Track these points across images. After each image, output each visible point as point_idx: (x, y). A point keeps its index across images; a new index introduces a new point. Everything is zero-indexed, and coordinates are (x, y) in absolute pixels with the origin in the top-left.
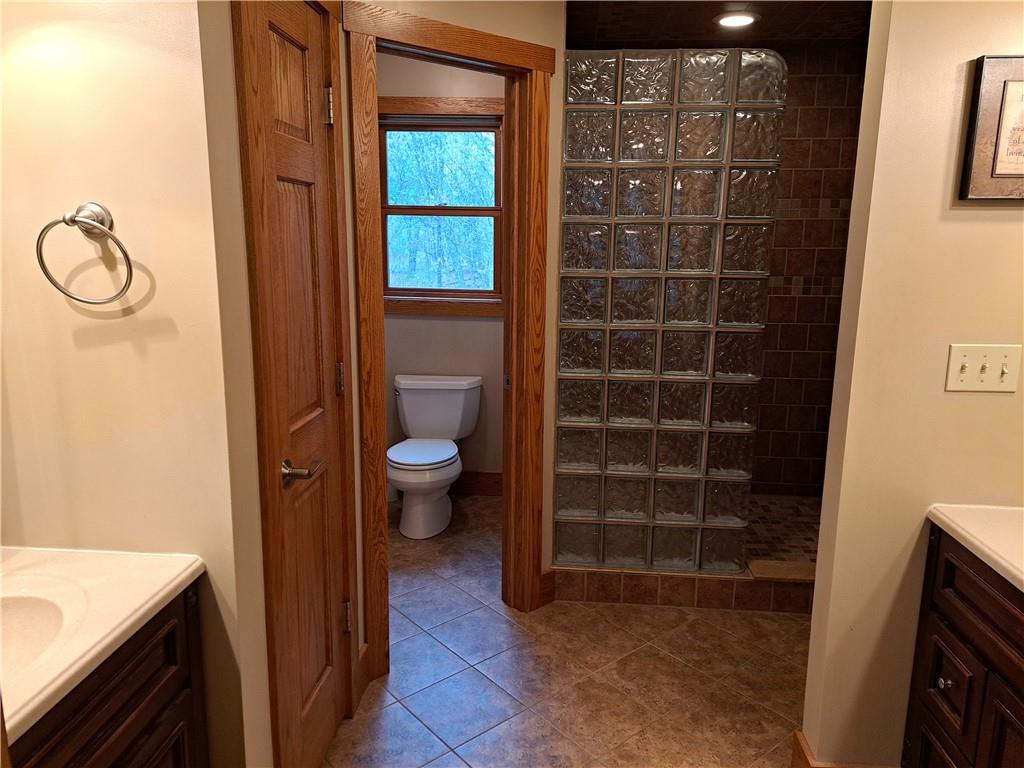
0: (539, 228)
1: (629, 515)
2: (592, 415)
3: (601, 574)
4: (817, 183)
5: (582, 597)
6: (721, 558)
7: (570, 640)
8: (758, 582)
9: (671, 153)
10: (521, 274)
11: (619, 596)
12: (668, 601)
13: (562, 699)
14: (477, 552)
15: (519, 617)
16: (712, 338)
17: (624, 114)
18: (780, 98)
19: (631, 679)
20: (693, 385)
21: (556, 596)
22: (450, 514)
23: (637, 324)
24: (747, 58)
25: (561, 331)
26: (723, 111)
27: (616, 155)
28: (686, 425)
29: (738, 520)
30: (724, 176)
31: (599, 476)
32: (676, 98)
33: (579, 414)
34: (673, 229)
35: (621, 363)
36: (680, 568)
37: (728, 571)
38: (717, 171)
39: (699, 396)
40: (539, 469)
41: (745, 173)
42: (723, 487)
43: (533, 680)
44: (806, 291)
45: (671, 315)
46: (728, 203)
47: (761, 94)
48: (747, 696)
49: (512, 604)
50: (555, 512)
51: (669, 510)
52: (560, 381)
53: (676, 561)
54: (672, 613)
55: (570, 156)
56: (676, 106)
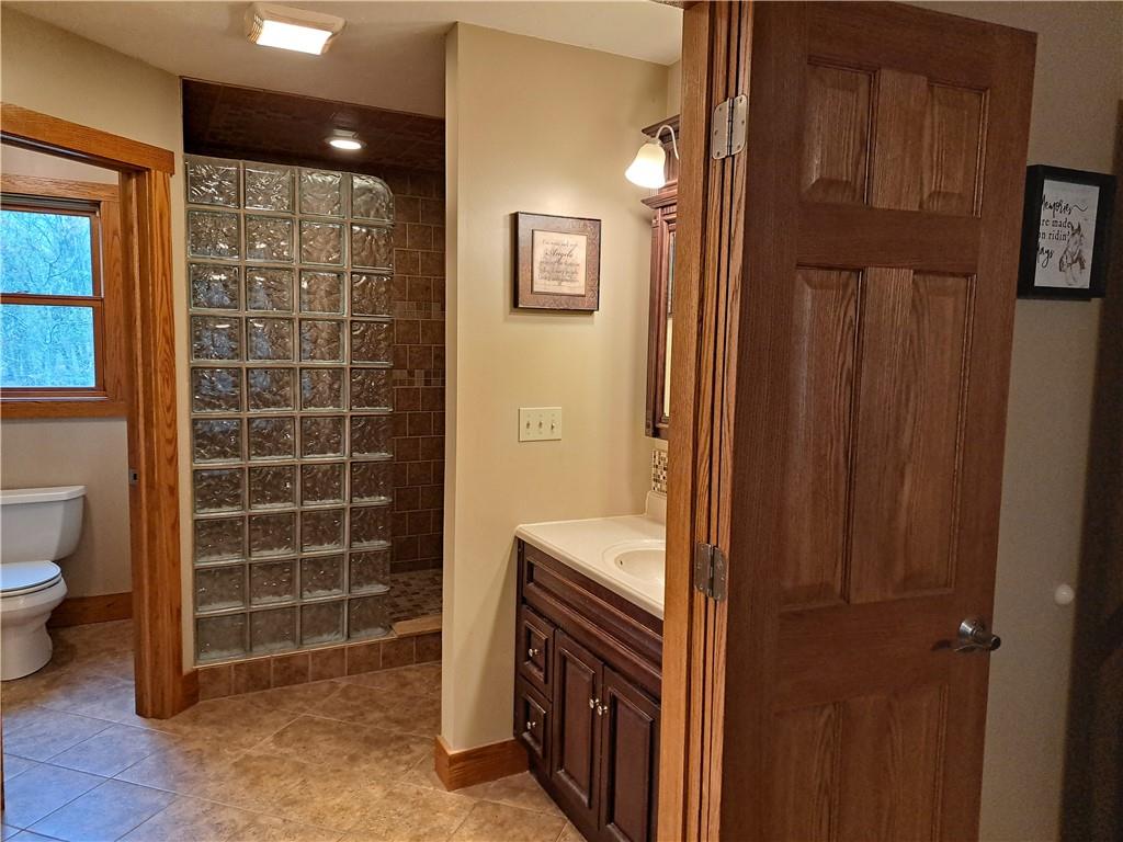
0: (165, 319)
1: (277, 599)
2: (232, 505)
3: (249, 663)
4: (428, 288)
5: (229, 691)
6: (368, 625)
7: (220, 732)
8: (402, 639)
9: (295, 255)
10: (146, 365)
11: (269, 682)
12: (320, 676)
13: (219, 778)
14: (96, 678)
15: (160, 725)
16: (347, 422)
17: (248, 218)
18: (389, 218)
19: (288, 746)
20: (333, 465)
21: (200, 697)
23: (273, 411)
24: (358, 182)
25: (194, 422)
26: (342, 224)
27: (243, 254)
28: (328, 504)
29: (381, 586)
30: (347, 279)
31: (243, 565)
32: (297, 209)
33: (219, 505)
34: (304, 323)
35: (260, 449)
36: (331, 641)
37: (375, 636)
38: (340, 275)
39: (339, 475)
40: (176, 564)
41: (364, 278)
42: (367, 558)
43: (185, 772)
44: (427, 382)
45: (306, 403)
46: (352, 302)
47: (372, 213)
48: (396, 730)
49: (150, 713)
50: (195, 609)
51: (316, 587)
52: (196, 472)
53: (325, 637)
54: (324, 686)
55: (193, 252)
56: (298, 216)
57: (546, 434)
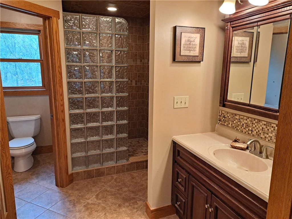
0: (59, 66)
1: (95, 151)
2: (81, 124)
3: (87, 171)
4: (136, 55)
5: (82, 179)
6: (122, 159)
7: (80, 193)
8: (132, 163)
9: (98, 45)
10: (54, 81)
11: (94, 176)
12: (108, 174)
13: (80, 211)
14: (45, 172)
15: (62, 190)
16: (115, 98)
17: (83, 33)
18: (127, 32)
19: (100, 199)
20: (111, 112)
21: (74, 181)
22: (33, 162)
23: (93, 95)
24: (117, 20)
25: (69, 99)
26: (112, 34)
27: (82, 45)
28: (109, 123)
29: (125, 147)
30: (114, 52)
31: (85, 142)
32: (98, 29)
33: (77, 124)
34: (101, 67)
35: (89, 107)
36: (111, 164)
37: (124, 162)
38: (112, 51)
39: (113, 115)
40: (65, 143)
41: (119, 52)
42: (121, 139)
43: (70, 208)
44: (136, 84)
45: (103, 92)
46: (116, 60)
47: (122, 30)
48: (132, 195)
49: (59, 186)
50: (72, 155)
51: (106, 148)
52: (70, 114)
53: (109, 162)
54: (109, 178)
55: (67, 45)
56: (99, 32)
57: (183, 105)
